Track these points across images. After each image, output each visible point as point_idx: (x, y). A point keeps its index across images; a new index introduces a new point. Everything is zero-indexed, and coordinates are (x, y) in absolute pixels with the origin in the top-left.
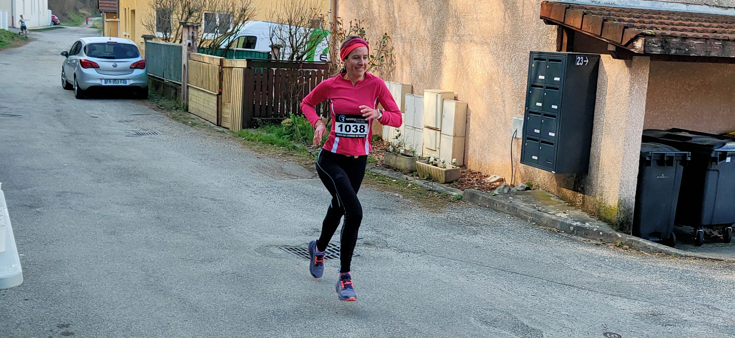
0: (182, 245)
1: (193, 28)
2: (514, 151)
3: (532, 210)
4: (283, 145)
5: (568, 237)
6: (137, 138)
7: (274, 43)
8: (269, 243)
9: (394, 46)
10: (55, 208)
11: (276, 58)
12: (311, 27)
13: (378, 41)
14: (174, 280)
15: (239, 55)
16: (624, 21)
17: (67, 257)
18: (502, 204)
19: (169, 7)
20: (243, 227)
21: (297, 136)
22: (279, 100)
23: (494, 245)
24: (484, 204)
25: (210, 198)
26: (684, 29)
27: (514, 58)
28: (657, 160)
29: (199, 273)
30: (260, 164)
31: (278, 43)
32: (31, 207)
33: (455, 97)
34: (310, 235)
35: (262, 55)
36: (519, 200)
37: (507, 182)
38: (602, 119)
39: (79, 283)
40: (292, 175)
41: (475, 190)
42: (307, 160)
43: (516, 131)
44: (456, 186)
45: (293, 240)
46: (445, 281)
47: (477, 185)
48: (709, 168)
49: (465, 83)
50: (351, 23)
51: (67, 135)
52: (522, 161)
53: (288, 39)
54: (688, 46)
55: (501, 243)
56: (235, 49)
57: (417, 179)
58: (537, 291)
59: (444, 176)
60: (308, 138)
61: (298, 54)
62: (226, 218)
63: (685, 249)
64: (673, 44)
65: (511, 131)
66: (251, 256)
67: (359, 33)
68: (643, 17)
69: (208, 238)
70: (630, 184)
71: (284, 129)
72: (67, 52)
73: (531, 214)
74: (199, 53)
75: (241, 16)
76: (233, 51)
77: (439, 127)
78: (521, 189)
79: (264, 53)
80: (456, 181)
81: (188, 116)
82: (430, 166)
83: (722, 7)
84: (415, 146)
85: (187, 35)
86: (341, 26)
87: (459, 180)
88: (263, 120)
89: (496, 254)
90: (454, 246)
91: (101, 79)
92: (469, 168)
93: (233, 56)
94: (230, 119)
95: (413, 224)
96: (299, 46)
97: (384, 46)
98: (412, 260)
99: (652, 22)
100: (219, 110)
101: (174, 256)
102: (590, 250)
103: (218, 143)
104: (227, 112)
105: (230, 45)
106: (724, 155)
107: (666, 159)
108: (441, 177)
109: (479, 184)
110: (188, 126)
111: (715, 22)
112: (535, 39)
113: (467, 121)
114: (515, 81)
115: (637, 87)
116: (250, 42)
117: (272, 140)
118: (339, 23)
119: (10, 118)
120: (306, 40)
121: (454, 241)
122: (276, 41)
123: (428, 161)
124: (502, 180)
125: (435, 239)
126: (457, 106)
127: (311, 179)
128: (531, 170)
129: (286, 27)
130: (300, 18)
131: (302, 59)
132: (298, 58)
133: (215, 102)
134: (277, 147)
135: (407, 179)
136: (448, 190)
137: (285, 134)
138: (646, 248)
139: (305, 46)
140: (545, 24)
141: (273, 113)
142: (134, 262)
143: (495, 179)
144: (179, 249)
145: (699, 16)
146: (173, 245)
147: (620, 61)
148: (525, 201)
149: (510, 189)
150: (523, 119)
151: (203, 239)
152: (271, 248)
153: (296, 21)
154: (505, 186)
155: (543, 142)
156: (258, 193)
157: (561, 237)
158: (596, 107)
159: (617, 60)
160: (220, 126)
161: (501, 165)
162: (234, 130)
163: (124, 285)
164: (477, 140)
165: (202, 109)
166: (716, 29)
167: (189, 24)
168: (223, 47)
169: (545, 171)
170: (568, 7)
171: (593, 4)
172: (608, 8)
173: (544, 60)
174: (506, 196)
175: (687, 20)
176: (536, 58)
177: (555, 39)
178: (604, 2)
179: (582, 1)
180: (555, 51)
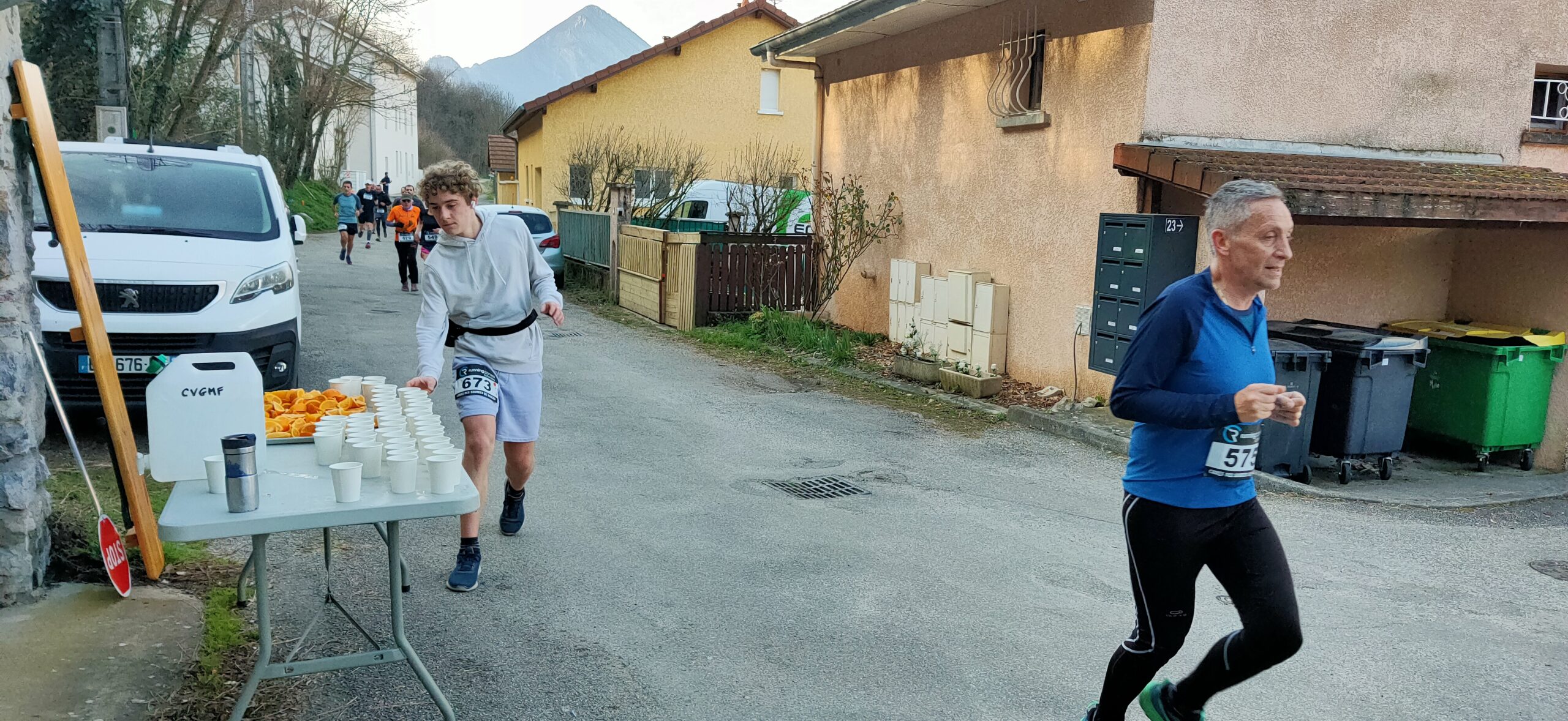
2: (1078, 351)
4: (752, 348)
7: (733, 210)
8: (747, 477)
11: (734, 229)
16: (1233, 169)
18: (1064, 425)
19: (590, 162)
22: (745, 288)
24: (1038, 426)
25: (663, 419)
26: (1318, 179)
28: (1283, 363)
30: (724, 374)
31: (738, 210)
34: (801, 467)
35: (716, 229)
36: (1087, 420)
37: (1069, 395)
40: (770, 389)
41: (1024, 407)
44: (996, 401)
45: (778, 472)
47: (1026, 401)
48: (1358, 374)
52: (1092, 365)
53: (751, 204)
54: (1324, 203)
56: (680, 219)
57: (941, 393)
59: (979, 388)
60: (787, 338)
63: (1326, 489)
64: (1303, 200)
66: (727, 494)
68: (1259, 163)
71: (753, 327)
73: (1105, 439)
75: (687, 173)
76: (677, 221)
78: (1089, 405)
79: (719, 224)
80: (997, 394)
82: (959, 374)
83: (1372, 148)
87: (1001, 394)
88: (723, 315)
93: (678, 228)
94: (679, 314)
95: (939, 452)
97: (890, 211)
98: (943, 499)
99: (1273, 171)
100: (663, 302)
103: (663, 347)
104: (673, 304)
105: (673, 213)
106: (1379, 355)
107: (1295, 361)
108: (975, 389)
109: (1029, 399)
110: (620, 324)
111: (1362, 168)
112: (1107, 197)
116: (699, 208)
117: (736, 342)
122: (735, 207)
128: (1103, 379)
129: (748, 187)
130: (768, 174)
133: (657, 292)
134: (745, 351)
135: (927, 393)
136: (986, 408)
137: (755, 334)
138: (1269, 486)
140: (1121, 175)
141: (737, 304)
143: (1051, 392)
145: (1340, 160)
148: (1096, 422)
149: (1075, 407)
150: (1092, 309)
152: (750, 484)
153: (765, 178)
154: (1067, 401)
160: (665, 324)
162: (683, 330)
164: (1025, 338)
166: (1364, 179)
168: (663, 216)
170: (1153, 151)
171: (1188, 146)
172: (1210, 152)
173: (1121, 224)
174: (1069, 414)
175: (1322, 167)
176: (1109, 223)
177: (1135, 196)
178: (1203, 143)
179: (1172, 142)
180: (1135, 213)
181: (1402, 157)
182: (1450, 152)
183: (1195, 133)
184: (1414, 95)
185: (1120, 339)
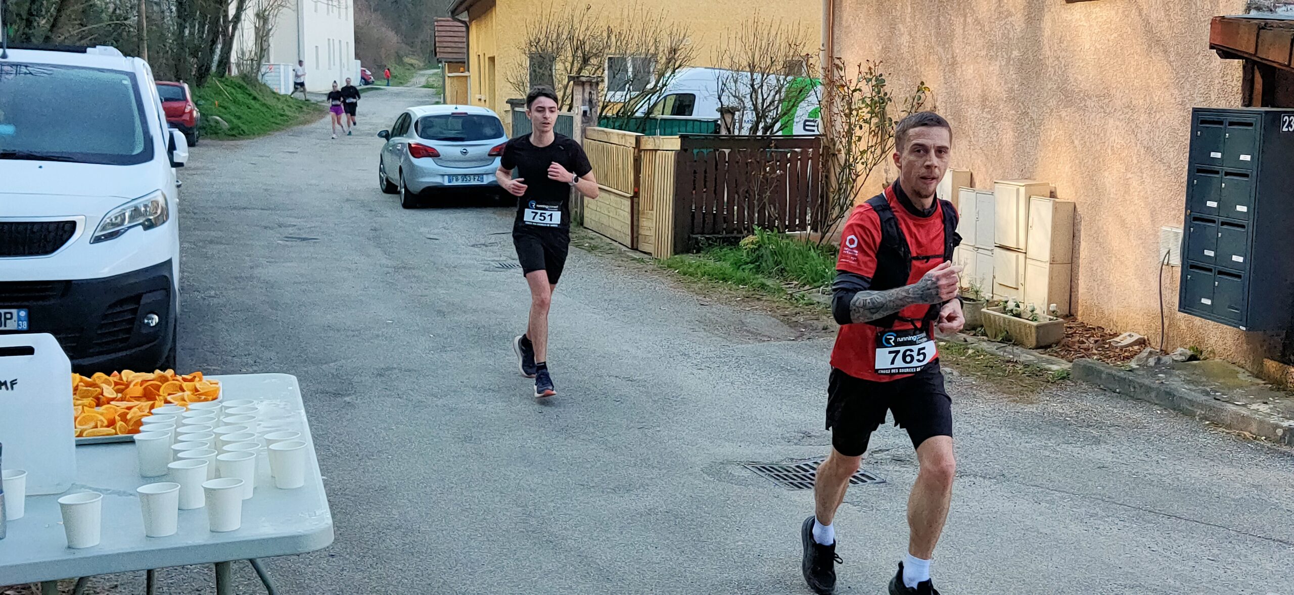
0: (581, 460)
1: (591, 84)
2: (1166, 288)
3: (1202, 398)
4: (743, 281)
5: (1274, 449)
6: (502, 273)
7: (726, 104)
8: (725, 458)
9: (937, 104)
10: (375, 396)
11: (729, 130)
12: (787, 75)
13: (908, 95)
14: (570, 522)
15: (667, 127)
17: (396, 482)
18: (1146, 386)
19: (550, 50)
20: (679, 429)
21: (768, 266)
22: (736, 202)
23: (1132, 464)
24: (1111, 386)
25: (624, 378)
27: (1161, 121)
29: (611, 511)
30: (705, 316)
31: (731, 105)
32: (336, 394)
33: (1051, 192)
34: (796, 444)
35: (704, 126)
36: (1177, 379)
37: (1153, 344)
39: (416, 526)
40: (759, 334)
41: (1093, 360)
42: (784, 308)
43: (1169, 252)
44: (1056, 352)
45: (766, 452)
46: (1045, 531)
47: (1096, 352)
49: (1071, 167)
50: (859, 66)
51: (390, 270)
52: (1182, 308)
53: (748, 96)
55: (1146, 459)
56: (660, 117)
57: (984, 341)
58: (1218, 552)
59: (1034, 335)
60: (788, 268)
61: (765, 121)
62: (651, 413)
65: (1159, 251)
66: (696, 482)
67: (874, 83)
69: (623, 448)
71: (745, 255)
72: (387, 131)
73: (1201, 406)
74: (599, 125)
75: (669, 61)
76: (656, 120)
77: (1022, 246)
78: (1179, 358)
79: (708, 122)
80: (1057, 344)
81: (583, 234)
82: (1008, 316)
84: (978, 282)
85: (580, 97)
86: (842, 73)
87: (1063, 342)
88: (708, 239)
89: (1138, 481)
90: (1058, 465)
91: (443, 175)
92: (1080, 319)
93: (655, 129)
94: (654, 238)
95: (979, 423)
96: (769, 106)
97: (920, 105)
98: (981, 491)
100: (635, 223)
101: (569, 479)
103: (633, 281)
104: (648, 225)
105: (650, 110)
108: (1029, 337)
109: (1100, 349)
110: (583, 252)
112: (1200, 86)
113: (1074, 236)
114: (1165, 161)
116: (685, 103)
117: (723, 274)
118: (838, 67)
119: (299, 243)
120: (780, 96)
121: (1058, 456)
122: (729, 101)
123: (1005, 308)
124: (1142, 343)
125: (1022, 452)
126: (1055, 209)
127: (793, 342)
128: (1199, 324)
129: (746, 77)
130: (769, 59)
131: (772, 130)
132: (766, 129)
133: (628, 209)
134: (734, 286)
135: (966, 341)
136: (1043, 361)
137: (748, 263)
139: (777, 107)
140: (1219, 57)
141: (725, 227)
142: (504, 491)
143: (1129, 340)
144: (576, 468)
146: (565, 461)
148: (1189, 382)
149: (1159, 359)
150: (1181, 231)
151: (614, 449)
152: (728, 467)
153: (763, 66)
154: (1151, 353)
155: (1220, 273)
156: (703, 368)
157: (1260, 450)
160: (637, 249)
161: (1141, 313)
162: (659, 257)
163: (489, 531)
164: (1095, 269)
165: (605, 220)
167: (584, 79)
168: (638, 114)
169: (1226, 326)
170: (1263, 25)
173: (1219, 123)
174: (1152, 372)
176: (1204, 120)
177: (1240, 84)
179: (1289, 13)
180: (1240, 108)
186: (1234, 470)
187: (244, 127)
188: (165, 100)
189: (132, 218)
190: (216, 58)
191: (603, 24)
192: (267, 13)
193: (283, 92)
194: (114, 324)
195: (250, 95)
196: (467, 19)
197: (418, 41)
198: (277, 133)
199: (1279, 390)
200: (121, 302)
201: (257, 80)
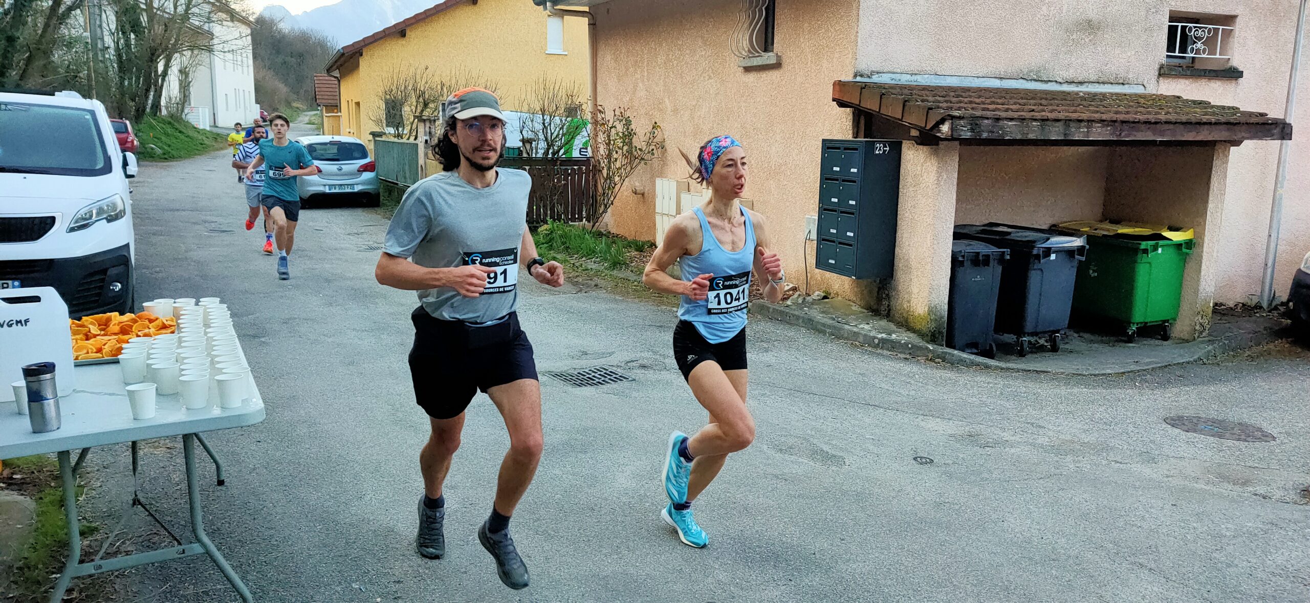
2: (808, 254)
3: (830, 322)
5: (870, 351)
7: (526, 136)
11: (528, 154)
16: (928, 100)
18: (796, 315)
19: (400, 97)
21: (557, 245)
22: (535, 204)
24: (776, 317)
26: (996, 108)
27: (804, 147)
31: (529, 137)
36: (815, 311)
37: (801, 290)
38: (907, 215)
43: (810, 232)
45: (557, 364)
48: (1032, 268)
52: (819, 265)
53: (540, 131)
54: (1001, 129)
60: (571, 246)
61: (554, 147)
63: (1008, 362)
64: (986, 125)
65: (804, 232)
68: (950, 96)
70: (941, 288)
73: (829, 327)
78: (818, 299)
79: (513, 149)
83: (1042, 81)
91: (324, 186)
97: (654, 137)
99: (961, 102)
102: (898, 366)
106: (1048, 252)
107: (981, 258)
111: (1033, 98)
112: (827, 125)
115: (945, 177)
122: (528, 134)
128: (829, 276)
129: (539, 118)
130: (554, 106)
131: (559, 153)
132: (554, 152)
138: (961, 361)
140: (839, 106)
145: (1016, 91)
147: (925, 148)
148: (822, 312)
149: (805, 299)
150: (817, 218)
154: (800, 296)
157: (864, 352)
158: (901, 200)
159: (921, 147)
161: (794, 269)
166: (1034, 108)
169: (844, 277)
170: (864, 87)
171: (893, 82)
172: (910, 86)
173: (839, 148)
174: (800, 307)
175: (1000, 98)
176: (829, 146)
177: (851, 124)
178: (905, 79)
179: (880, 79)
180: (851, 139)
181: (1066, 88)
182: (1104, 83)
183: (899, 71)
184: (1074, 36)
185: (840, 243)
186: (848, 365)
187: (173, 152)
188: (117, 132)
189: (98, 214)
190: (150, 102)
191: (437, 79)
192: (187, 70)
193: (201, 127)
194: (89, 290)
195: (177, 129)
196: (338, 75)
197: (302, 92)
198: (199, 157)
199: (875, 315)
200: (92, 275)
201: (182, 118)
